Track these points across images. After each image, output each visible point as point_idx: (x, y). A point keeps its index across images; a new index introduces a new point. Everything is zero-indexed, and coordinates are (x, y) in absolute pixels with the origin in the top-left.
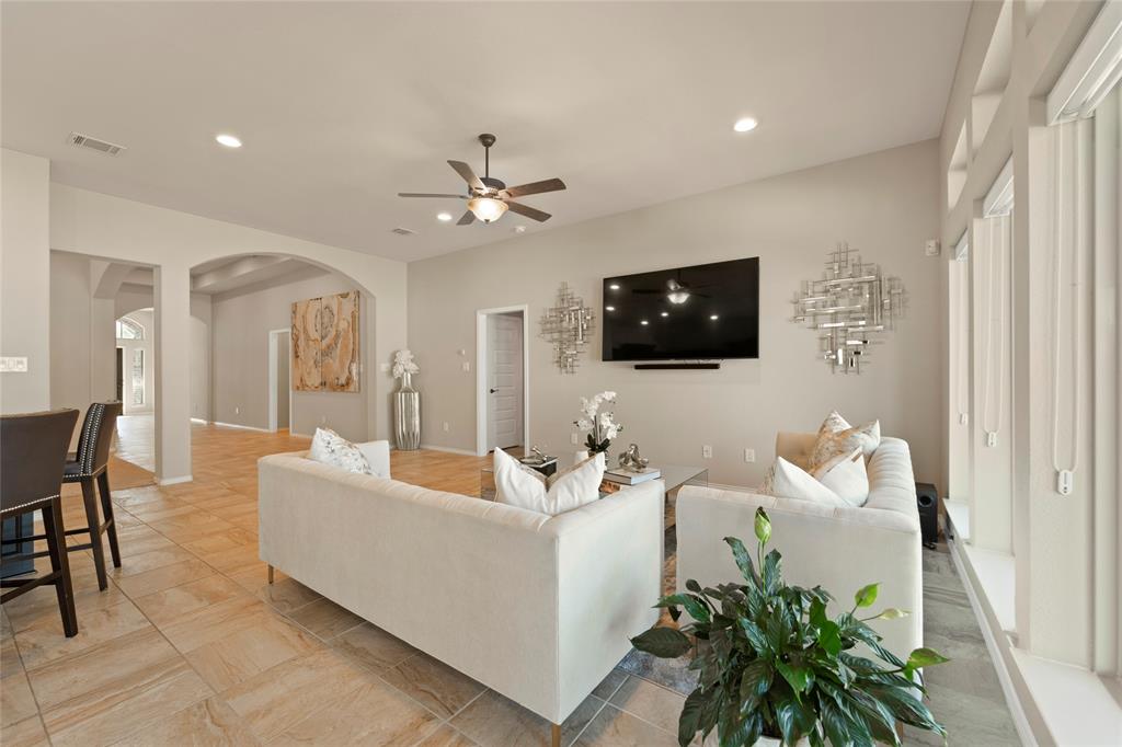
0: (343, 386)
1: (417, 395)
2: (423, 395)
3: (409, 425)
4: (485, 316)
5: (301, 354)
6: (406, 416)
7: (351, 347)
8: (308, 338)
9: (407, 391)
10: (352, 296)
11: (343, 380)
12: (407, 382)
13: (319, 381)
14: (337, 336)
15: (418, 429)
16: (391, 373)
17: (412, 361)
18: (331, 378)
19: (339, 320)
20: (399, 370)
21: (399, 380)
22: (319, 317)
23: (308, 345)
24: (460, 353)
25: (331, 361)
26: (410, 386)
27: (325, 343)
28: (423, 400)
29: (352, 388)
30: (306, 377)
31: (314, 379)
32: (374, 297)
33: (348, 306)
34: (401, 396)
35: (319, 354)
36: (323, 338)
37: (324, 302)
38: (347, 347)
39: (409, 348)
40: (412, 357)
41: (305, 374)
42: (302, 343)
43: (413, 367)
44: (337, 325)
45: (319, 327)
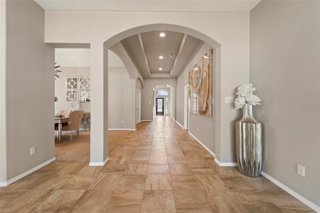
1: (259, 126)
2: (266, 125)
3: (250, 154)
6: (247, 144)
9: (248, 121)
12: (248, 114)
15: (259, 159)
16: (233, 105)
17: (254, 93)
20: (240, 102)
21: (241, 111)
26: (252, 118)
28: (266, 130)
32: (219, 45)
34: (243, 127)
39: (251, 82)
40: (254, 89)
43: (255, 100)
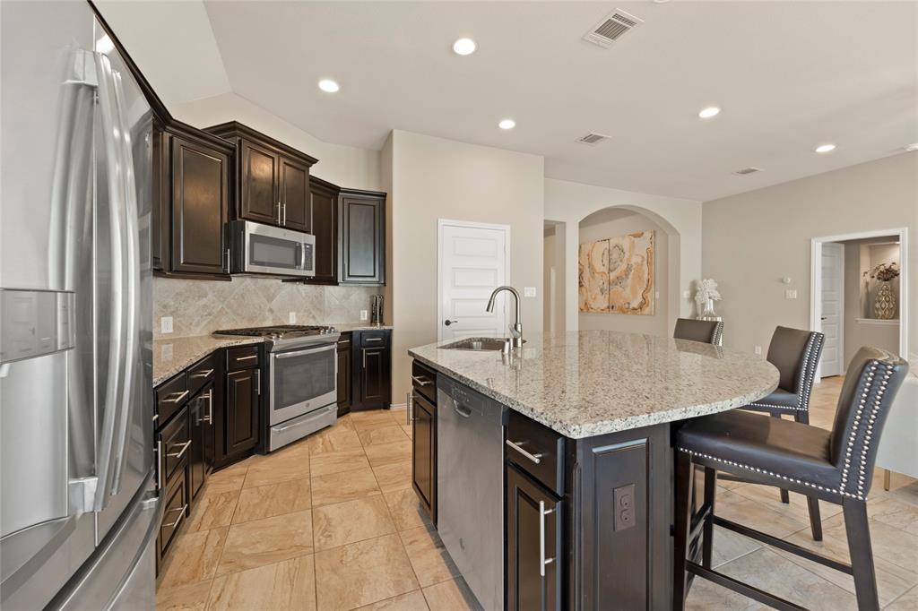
0: (634, 309)
4: (820, 244)
5: (586, 283)
7: (646, 277)
8: (593, 271)
9: (710, 315)
10: (648, 235)
11: (635, 304)
12: (710, 307)
13: (606, 305)
14: (629, 269)
16: (692, 299)
17: (718, 289)
18: (619, 303)
19: (630, 256)
22: (606, 253)
23: (593, 277)
24: (782, 281)
25: (620, 289)
26: (712, 311)
27: (613, 275)
29: (646, 310)
30: (591, 302)
31: (601, 302)
32: (678, 234)
33: (643, 244)
35: (606, 285)
36: (610, 271)
37: (613, 242)
38: (640, 278)
41: (590, 299)
42: (587, 275)
43: (717, 294)
44: (629, 260)
45: (606, 262)
